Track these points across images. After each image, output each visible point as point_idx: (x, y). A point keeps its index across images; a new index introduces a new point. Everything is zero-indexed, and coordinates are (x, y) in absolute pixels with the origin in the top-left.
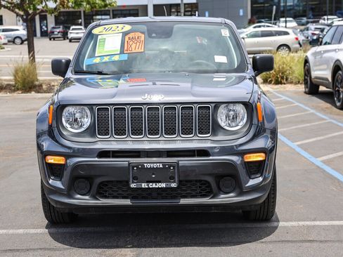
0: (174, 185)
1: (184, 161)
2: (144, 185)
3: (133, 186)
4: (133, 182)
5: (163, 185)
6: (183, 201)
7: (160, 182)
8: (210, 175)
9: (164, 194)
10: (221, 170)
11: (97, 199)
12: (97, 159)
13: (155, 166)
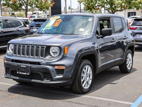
0: (28, 74)
1: (33, 66)
2: (20, 73)
4: (18, 71)
5: (25, 74)
6: (33, 80)
7: (25, 72)
8: (40, 72)
10: (44, 71)
11: (11, 76)
12: (11, 62)
13: (24, 66)
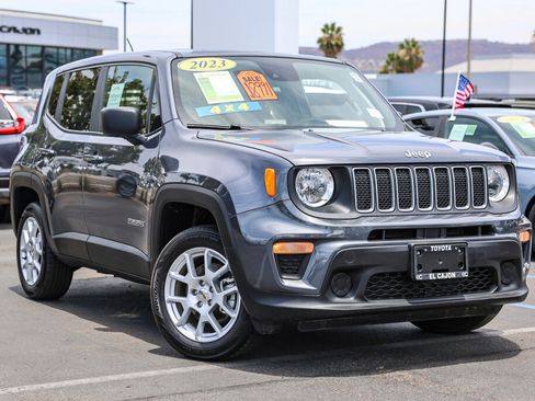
0: (465, 274)
2: (432, 276)
3: (419, 277)
4: (419, 273)
5: (453, 275)
7: (447, 271)
8: (495, 259)
9: (444, 289)
11: (366, 301)
12: (367, 242)
13: (443, 248)
